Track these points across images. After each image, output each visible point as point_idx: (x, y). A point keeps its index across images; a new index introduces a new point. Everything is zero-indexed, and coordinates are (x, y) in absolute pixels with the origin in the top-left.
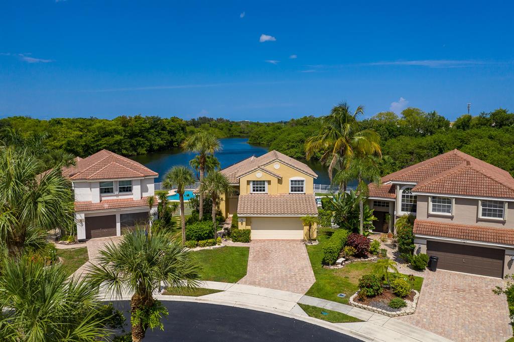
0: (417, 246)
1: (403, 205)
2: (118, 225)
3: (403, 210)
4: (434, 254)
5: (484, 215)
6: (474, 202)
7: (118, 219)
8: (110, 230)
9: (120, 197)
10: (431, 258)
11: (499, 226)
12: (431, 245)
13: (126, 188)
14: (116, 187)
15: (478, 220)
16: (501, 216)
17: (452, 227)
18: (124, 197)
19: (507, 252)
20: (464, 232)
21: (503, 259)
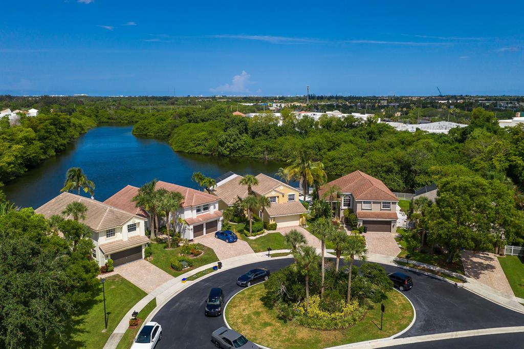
0: (359, 223)
1: (344, 204)
2: (205, 229)
3: (344, 206)
4: (365, 225)
5: (383, 207)
6: (380, 203)
7: (205, 226)
8: (200, 232)
9: (204, 213)
10: (365, 227)
11: (389, 211)
12: (364, 222)
13: (206, 208)
14: (202, 208)
15: (381, 210)
16: (389, 207)
17: (372, 213)
18: (206, 213)
19: (392, 222)
20: (377, 215)
21: (391, 225)
